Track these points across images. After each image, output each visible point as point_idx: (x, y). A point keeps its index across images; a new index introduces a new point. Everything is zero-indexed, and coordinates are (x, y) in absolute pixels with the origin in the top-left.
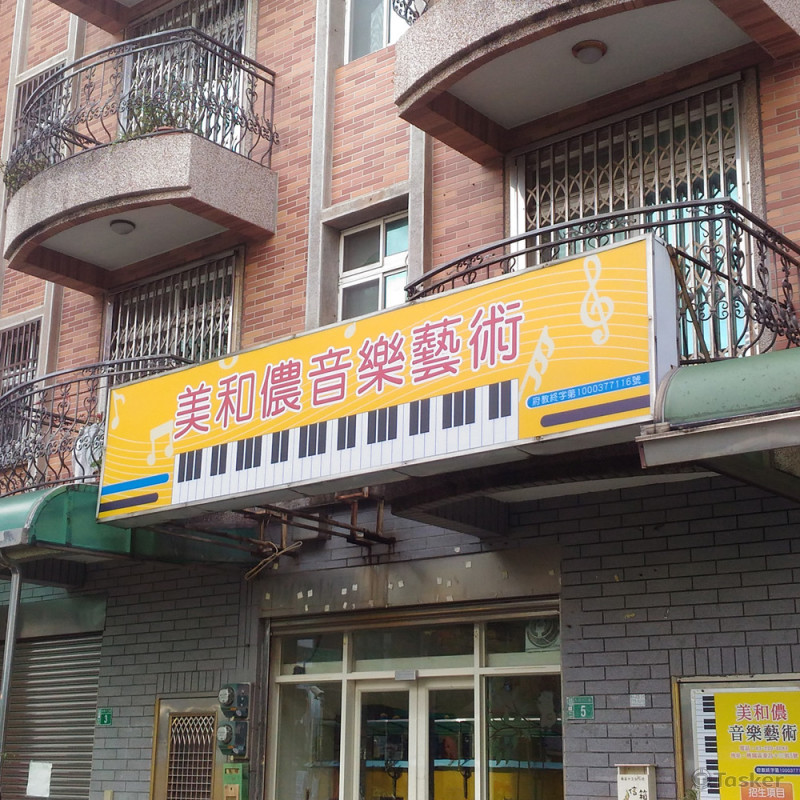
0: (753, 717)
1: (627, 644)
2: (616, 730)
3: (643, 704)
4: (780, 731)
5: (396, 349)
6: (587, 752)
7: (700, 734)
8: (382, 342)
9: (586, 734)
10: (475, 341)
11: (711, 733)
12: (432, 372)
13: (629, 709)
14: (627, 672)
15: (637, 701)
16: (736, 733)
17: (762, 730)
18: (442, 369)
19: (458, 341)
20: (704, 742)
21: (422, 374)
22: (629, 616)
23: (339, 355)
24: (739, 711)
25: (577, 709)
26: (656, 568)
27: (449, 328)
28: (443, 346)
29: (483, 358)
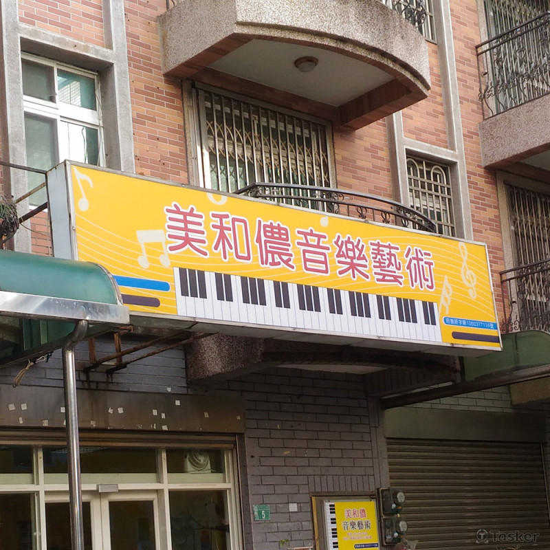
0: (352, 516)
1: (286, 471)
2: (283, 526)
3: (296, 510)
4: (364, 524)
5: (361, 251)
6: (266, 542)
7: (329, 527)
8: (349, 241)
9: (266, 530)
10: (409, 267)
11: (334, 526)
12: (387, 278)
13: (289, 512)
14: (287, 489)
15: (293, 507)
16: (346, 527)
17: (357, 524)
18: (392, 278)
19: (399, 263)
20: (331, 531)
21: (381, 277)
22: (287, 453)
23: (319, 237)
24: (346, 512)
25: (260, 513)
26: (299, 423)
27: (393, 251)
28: (390, 263)
29: (416, 282)
